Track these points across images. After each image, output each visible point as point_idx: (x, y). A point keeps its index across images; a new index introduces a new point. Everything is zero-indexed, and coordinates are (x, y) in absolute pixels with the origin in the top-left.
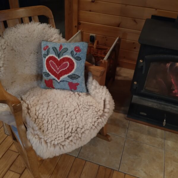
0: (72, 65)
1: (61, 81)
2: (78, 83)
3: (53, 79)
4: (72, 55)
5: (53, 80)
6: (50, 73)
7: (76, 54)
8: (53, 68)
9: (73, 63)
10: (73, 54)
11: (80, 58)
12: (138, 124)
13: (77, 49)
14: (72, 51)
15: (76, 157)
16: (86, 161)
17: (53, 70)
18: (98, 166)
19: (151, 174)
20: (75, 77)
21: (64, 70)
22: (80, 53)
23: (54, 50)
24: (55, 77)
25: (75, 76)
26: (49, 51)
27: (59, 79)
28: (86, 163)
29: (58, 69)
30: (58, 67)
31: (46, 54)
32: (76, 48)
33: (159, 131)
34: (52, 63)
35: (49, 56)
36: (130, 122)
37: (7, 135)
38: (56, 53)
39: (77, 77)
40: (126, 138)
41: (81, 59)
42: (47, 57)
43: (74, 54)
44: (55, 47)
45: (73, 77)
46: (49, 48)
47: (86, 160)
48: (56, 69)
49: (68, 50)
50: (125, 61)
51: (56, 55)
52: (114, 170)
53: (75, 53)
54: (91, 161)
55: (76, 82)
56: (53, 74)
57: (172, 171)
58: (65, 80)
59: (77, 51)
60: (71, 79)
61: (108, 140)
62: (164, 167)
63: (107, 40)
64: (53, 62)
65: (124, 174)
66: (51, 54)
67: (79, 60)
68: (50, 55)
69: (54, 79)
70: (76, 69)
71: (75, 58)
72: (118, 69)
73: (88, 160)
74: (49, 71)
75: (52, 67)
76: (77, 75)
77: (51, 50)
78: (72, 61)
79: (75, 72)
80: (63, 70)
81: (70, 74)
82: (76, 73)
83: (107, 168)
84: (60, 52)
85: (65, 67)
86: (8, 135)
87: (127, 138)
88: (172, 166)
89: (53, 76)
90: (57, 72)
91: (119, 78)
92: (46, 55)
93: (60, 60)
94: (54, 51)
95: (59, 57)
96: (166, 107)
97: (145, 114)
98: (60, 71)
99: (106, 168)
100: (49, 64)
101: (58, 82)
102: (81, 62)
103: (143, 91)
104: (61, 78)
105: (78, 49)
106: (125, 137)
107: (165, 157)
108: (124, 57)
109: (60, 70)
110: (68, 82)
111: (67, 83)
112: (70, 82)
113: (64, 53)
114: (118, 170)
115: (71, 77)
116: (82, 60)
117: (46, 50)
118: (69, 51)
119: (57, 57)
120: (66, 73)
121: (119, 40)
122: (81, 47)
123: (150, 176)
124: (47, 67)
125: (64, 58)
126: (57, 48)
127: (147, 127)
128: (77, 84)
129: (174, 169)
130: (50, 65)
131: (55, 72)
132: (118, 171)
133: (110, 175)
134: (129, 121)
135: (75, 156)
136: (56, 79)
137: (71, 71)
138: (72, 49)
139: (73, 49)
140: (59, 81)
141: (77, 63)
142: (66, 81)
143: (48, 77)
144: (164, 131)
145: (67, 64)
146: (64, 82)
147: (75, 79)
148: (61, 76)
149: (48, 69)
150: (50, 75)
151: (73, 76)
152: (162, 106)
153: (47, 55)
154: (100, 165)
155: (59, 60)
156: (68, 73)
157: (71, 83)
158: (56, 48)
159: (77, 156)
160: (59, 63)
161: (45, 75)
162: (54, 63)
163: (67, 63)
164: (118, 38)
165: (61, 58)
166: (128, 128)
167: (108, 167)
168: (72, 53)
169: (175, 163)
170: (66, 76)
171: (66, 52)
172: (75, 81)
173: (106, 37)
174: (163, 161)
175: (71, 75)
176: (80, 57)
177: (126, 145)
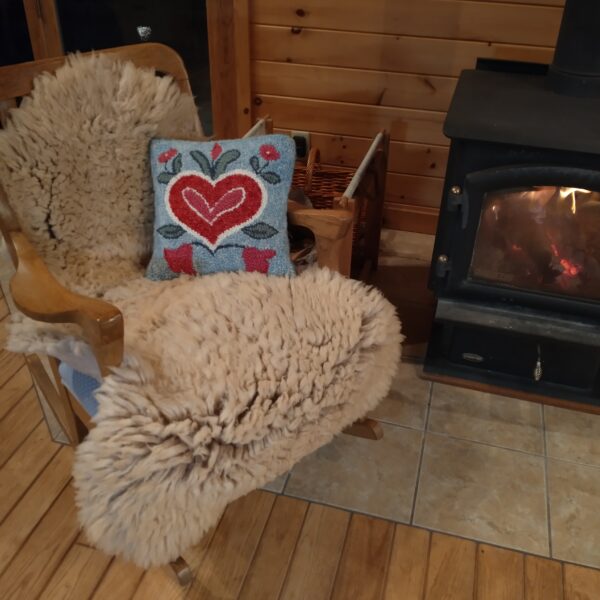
0: (255, 195)
1: (220, 247)
2: (274, 248)
3: (193, 243)
4: (256, 169)
5: (194, 246)
6: (184, 226)
7: (267, 165)
8: (194, 209)
9: (259, 190)
10: (258, 165)
11: (278, 176)
12: (458, 389)
13: (268, 153)
14: (254, 157)
15: (278, 495)
16: (310, 502)
17: (195, 215)
18: (348, 515)
19: (509, 529)
20: (264, 233)
21: (231, 212)
22: (278, 161)
23: (195, 158)
24: (202, 235)
25: (264, 229)
26: (180, 162)
27: (213, 240)
28: (310, 508)
29: (211, 210)
30: (211, 206)
31: (171, 171)
32: (264, 149)
33: (524, 407)
34: (190, 196)
35: (179, 176)
36: (435, 384)
37: (59, 445)
38: (205, 166)
39: (270, 231)
40: (425, 432)
41: (279, 181)
42: (173, 181)
43: (261, 165)
44: (198, 152)
45: (258, 232)
46: (180, 155)
47: (311, 499)
48: (204, 211)
49: (239, 154)
50: (405, 209)
51: (203, 171)
52: (396, 523)
53: (262, 161)
54: (324, 502)
55: (267, 247)
56: (195, 227)
57: (572, 517)
58: (234, 243)
59: (268, 157)
60: (253, 237)
61: (374, 437)
62: (548, 506)
63: (344, 147)
64: (194, 191)
65: (428, 534)
66: (187, 169)
67: (275, 183)
68: (185, 173)
69: (198, 243)
70: (266, 209)
71: (263, 177)
72: (384, 234)
73: (316, 500)
74: (180, 219)
75: (191, 206)
76: (270, 227)
77: (187, 159)
78: (254, 185)
79: (264, 217)
80: (228, 213)
81: (249, 222)
82: (267, 221)
83: (375, 518)
84: (217, 163)
85: (235, 203)
86: (63, 445)
87: (428, 431)
88: (571, 501)
89: (193, 234)
90: (207, 221)
91: (390, 261)
92: (169, 173)
93: (218, 184)
94: (198, 161)
95: (213, 175)
96: (539, 325)
97: (479, 358)
98: (219, 215)
99: (372, 520)
100: (183, 200)
101: (210, 251)
102: (280, 188)
103: (466, 284)
104: (222, 238)
105: (270, 153)
106: (423, 429)
107: (547, 479)
108: (402, 197)
109: (216, 212)
110: (244, 247)
111: (241, 250)
112: (250, 246)
113: (229, 163)
114: (408, 523)
115: (252, 232)
116: (282, 183)
117: (170, 162)
118: (245, 157)
119: (207, 178)
120: (238, 222)
121: (384, 141)
122: (279, 148)
123: (508, 533)
124: (174, 210)
125: (230, 178)
126: (204, 153)
127: (487, 395)
128: (271, 254)
129: (577, 511)
130: (186, 200)
131: (202, 221)
132: (411, 525)
133: (385, 537)
134: (430, 383)
135: (275, 491)
136: (205, 241)
137: (253, 213)
138: (253, 151)
139: (257, 152)
140: (213, 247)
141: (269, 190)
142: (237, 246)
143: (177, 237)
144: (540, 405)
145: (238, 195)
146: (230, 249)
147: (264, 238)
148: (222, 231)
149: (176, 215)
150: (185, 231)
151: (259, 228)
152: (528, 323)
153: (174, 173)
154: (352, 513)
155: (213, 183)
156: (244, 220)
157: (252, 249)
158: (201, 154)
159: (280, 492)
160: (213, 194)
161: (168, 232)
162: (198, 194)
163: (241, 191)
164: (379, 135)
165: (222, 177)
166: (429, 405)
167: (377, 515)
168: (253, 162)
169: (582, 493)
170: (237, 228)
171: (235, 160)
172: (263, 245)
173: (342, 139)
174: (545, 489)
175: (252, 226)
176: (278, 173)
177: (427, 450)
